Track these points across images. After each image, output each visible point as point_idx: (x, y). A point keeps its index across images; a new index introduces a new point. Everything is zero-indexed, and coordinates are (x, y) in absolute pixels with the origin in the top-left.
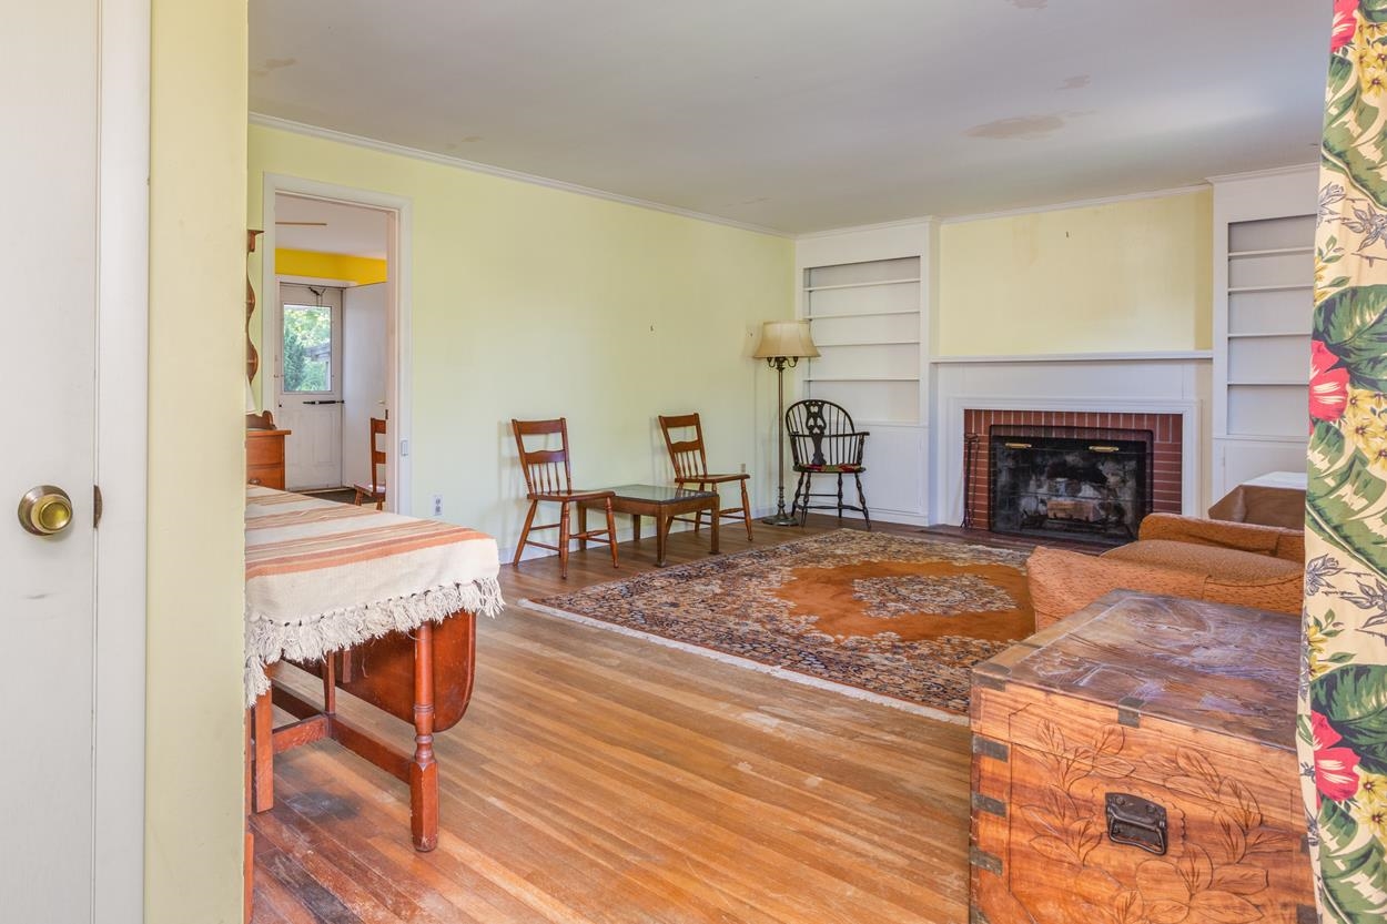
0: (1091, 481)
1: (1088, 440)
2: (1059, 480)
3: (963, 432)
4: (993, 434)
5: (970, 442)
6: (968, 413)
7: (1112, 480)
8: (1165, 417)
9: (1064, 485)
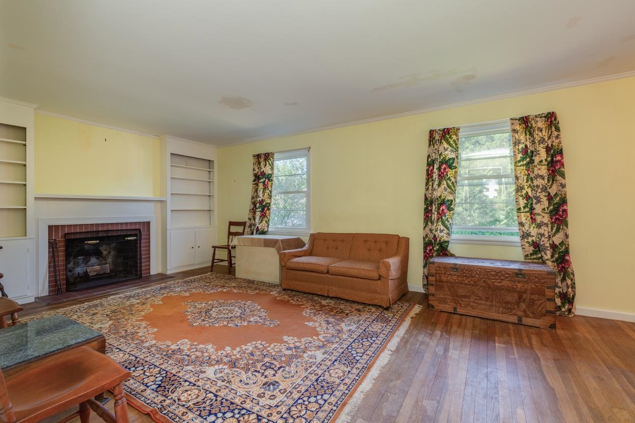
0: (95, 255)
1: (125, 235)
2: (79, 258)
3: (48, 239)
4: (66, 238)
5: (52, 245)
6: (50, 227)
7: (105, 253)
8: (144, 223)
9: (82, 260)
